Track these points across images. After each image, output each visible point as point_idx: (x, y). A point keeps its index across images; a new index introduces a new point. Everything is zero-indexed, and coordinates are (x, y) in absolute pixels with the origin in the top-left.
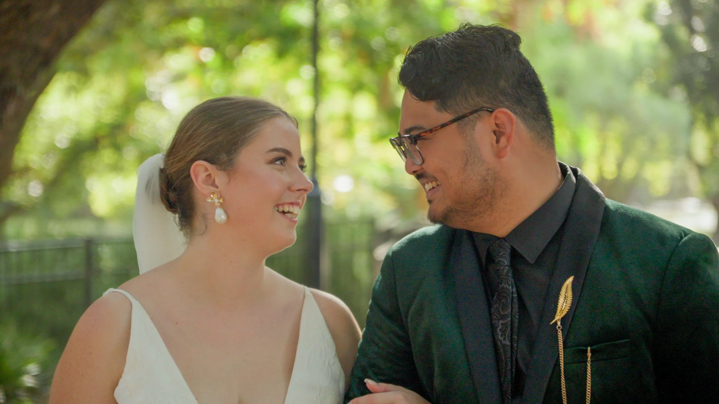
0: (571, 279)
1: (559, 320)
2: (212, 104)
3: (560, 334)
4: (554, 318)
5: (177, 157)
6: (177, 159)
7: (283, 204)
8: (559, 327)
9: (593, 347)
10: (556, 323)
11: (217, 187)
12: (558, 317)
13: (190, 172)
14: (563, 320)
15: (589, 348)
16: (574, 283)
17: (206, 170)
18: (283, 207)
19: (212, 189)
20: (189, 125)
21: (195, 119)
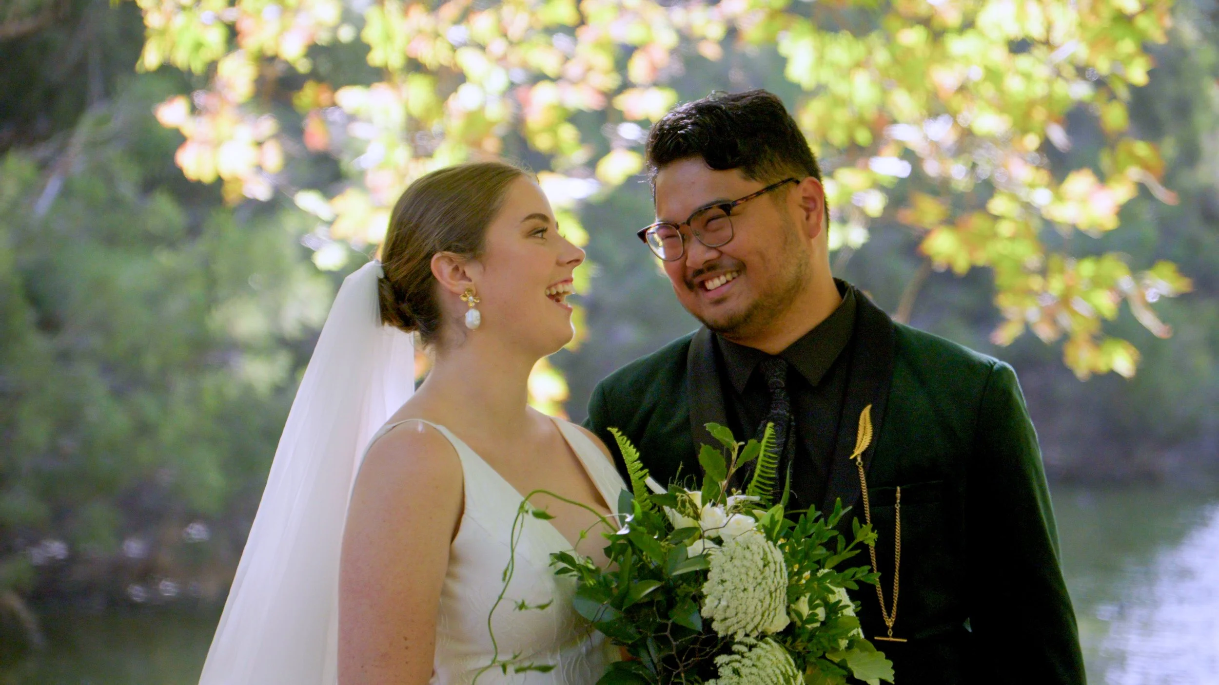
0: (869, 407)
1: (859, 455)
2: (431, 180)
3: (861, 471)
4: (853, 453)
5: (402, 258)
6: (403, 260)
7: (555, 285)
8: (860, 464)
9: (904, 487)
10: (855, 459)
11: (470, 280)
12: (858, 451)
13: (430, 269)
14: (864, 454)
15: (898, 488)
16: (872, 411)
17: (451, 260)
18: (556, 288)
19: (465, 283)
20: (410, 212)
21: (416, 202)
